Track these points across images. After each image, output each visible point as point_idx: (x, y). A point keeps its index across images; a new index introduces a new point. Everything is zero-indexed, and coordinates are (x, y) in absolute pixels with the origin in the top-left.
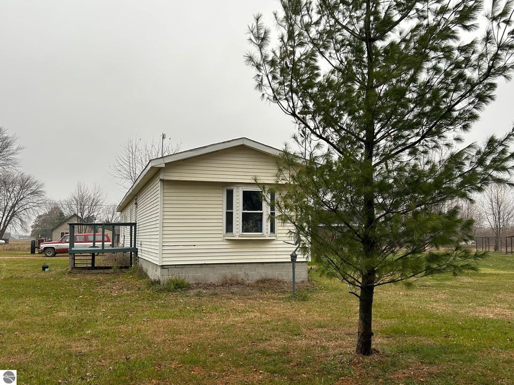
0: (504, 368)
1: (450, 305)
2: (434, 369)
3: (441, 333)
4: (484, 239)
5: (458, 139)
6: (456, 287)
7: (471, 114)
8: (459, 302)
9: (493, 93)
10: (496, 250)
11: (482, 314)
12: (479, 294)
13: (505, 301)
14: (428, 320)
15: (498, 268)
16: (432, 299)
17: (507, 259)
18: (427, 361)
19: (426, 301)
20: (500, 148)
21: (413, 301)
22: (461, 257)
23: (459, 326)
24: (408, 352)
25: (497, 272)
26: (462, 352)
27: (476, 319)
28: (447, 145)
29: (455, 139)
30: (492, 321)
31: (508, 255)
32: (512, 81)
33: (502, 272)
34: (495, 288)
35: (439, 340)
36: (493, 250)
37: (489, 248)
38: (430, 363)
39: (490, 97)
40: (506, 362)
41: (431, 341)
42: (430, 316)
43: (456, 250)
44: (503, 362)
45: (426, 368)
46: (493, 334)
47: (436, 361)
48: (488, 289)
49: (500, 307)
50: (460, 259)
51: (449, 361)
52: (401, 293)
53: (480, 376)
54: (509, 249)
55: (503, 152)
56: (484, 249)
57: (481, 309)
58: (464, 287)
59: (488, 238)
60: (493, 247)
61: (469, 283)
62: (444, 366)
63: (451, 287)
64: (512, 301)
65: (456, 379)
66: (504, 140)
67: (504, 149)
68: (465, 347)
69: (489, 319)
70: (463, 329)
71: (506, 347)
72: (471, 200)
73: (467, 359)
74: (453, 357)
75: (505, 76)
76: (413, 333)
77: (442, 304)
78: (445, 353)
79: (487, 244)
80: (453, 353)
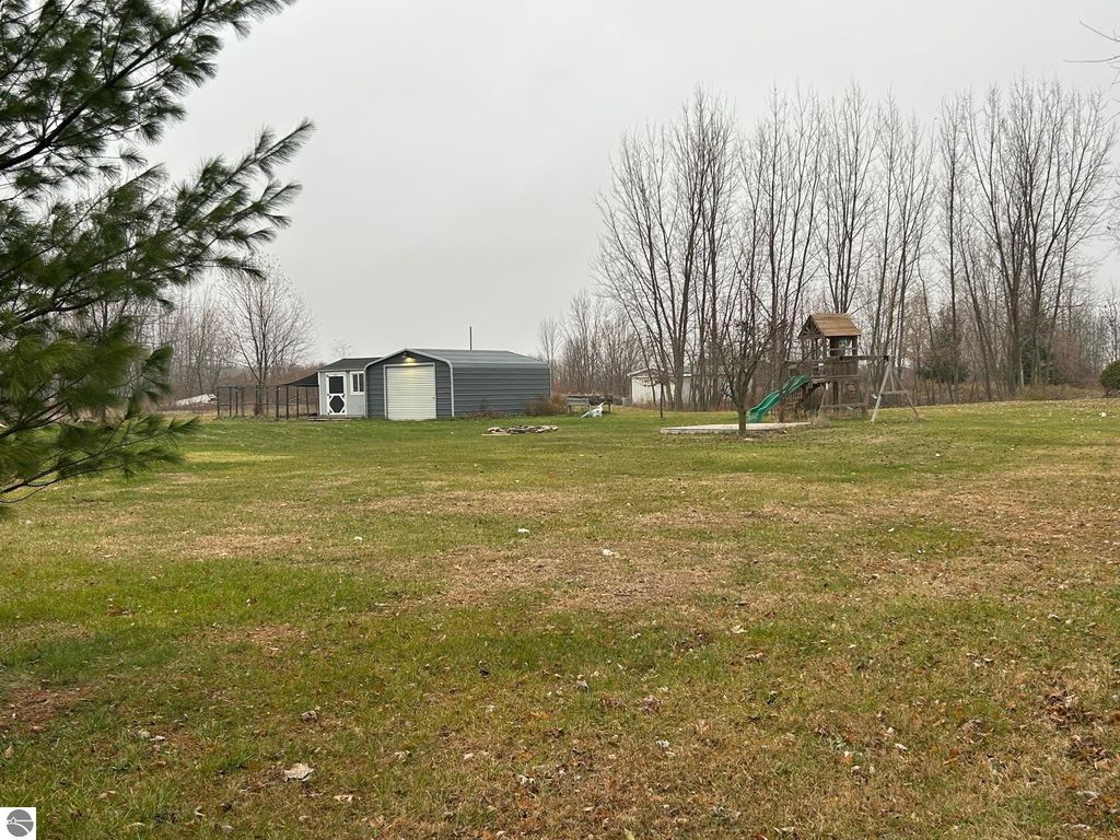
0: (229, 665)
1: (140, 538)
2: (71, 696)
3: (104, 607)
4: (234, 390)
5: (130, 158)
6: (159, 498)
7: (159, 99)
8: (161, 530)
9: (210, 59)
10: (257, 412)
11: (205, 552)
12: (208, 508)
13: (258, 518)
14: (81, 580)
15: (255, 451)
16: (101, 530)
17: (276, 430)
18: (57, 679)
19: (85, 535)
20: (231, 190)
21: (53, 537)
22: (140, 433)
23: (150, 584)
24: (12, 665)
25: (253, 458)
26: (143, 646)
27: (189, 565)
28: (104, 168)
29: (123, 157)
30: (222, 564)
31: (279, 423)
32: (250, 36)
33: (262, 458)
34: (241, 493)
35: (98, 624)
36: (252, 414)
37: (243, 410)
38: (65, 683)
39: (204, 67)
40: (236, 651)
41: (79, 630)
42: (85, 569)
43: (127, 417)
44: (229, 652)
45: (51, 698)
46: (219, 592)
47: (81, 676)
48: (226, 496)
49: (246, 533)
50: (138, 438)
51: (111, 671)
52: (29, 522)
53: (175, 692)
54: (282, 411)
55: (238, 198)
56: (234, 412)
57: (204, 540)
58: (177, 497)
59: (242, 389)
60: (253, 407)
61: (190, 485)
62: (96, 684)
63: (150, 497)
64: (271, 516)
65: (121, 709)
66: (238, 171)
67: (239, 192)
68: (154, 630)
69: (217, 560)
70: (157, 590)
71: (241, 617)
72: (165, 303)
73: (153, 658)
74: (124, 658)
75: (235, 23)
76: (37, 614)
77: (121, 537)
78: (105, 653)
79: (240, 401)
80: (125, 648)
